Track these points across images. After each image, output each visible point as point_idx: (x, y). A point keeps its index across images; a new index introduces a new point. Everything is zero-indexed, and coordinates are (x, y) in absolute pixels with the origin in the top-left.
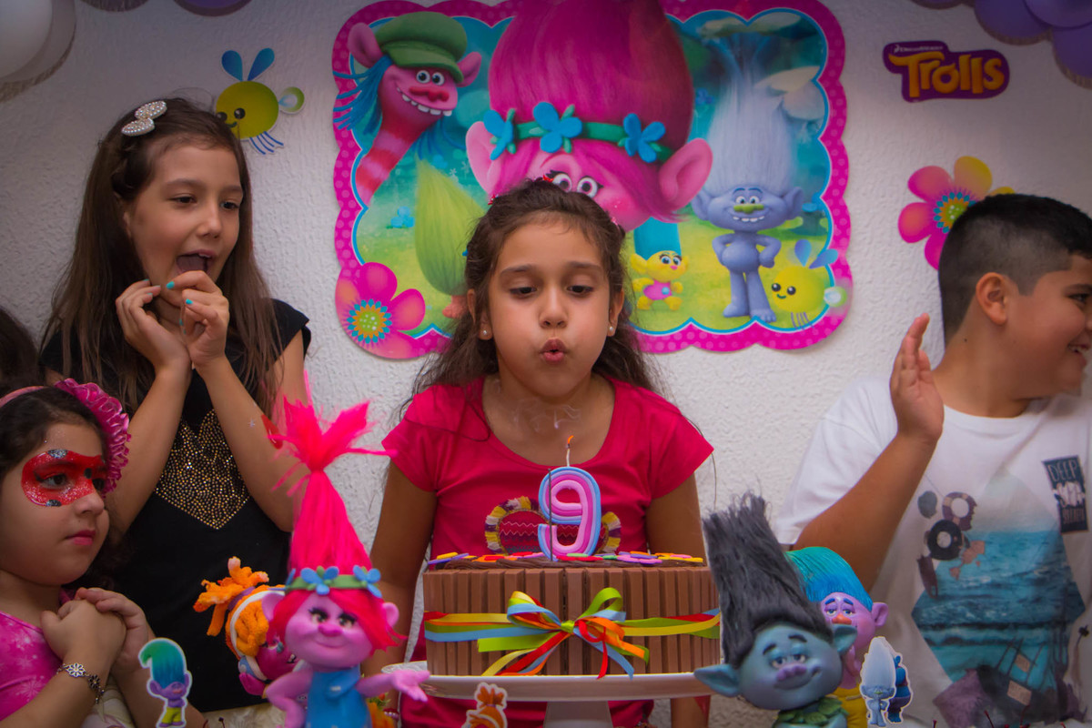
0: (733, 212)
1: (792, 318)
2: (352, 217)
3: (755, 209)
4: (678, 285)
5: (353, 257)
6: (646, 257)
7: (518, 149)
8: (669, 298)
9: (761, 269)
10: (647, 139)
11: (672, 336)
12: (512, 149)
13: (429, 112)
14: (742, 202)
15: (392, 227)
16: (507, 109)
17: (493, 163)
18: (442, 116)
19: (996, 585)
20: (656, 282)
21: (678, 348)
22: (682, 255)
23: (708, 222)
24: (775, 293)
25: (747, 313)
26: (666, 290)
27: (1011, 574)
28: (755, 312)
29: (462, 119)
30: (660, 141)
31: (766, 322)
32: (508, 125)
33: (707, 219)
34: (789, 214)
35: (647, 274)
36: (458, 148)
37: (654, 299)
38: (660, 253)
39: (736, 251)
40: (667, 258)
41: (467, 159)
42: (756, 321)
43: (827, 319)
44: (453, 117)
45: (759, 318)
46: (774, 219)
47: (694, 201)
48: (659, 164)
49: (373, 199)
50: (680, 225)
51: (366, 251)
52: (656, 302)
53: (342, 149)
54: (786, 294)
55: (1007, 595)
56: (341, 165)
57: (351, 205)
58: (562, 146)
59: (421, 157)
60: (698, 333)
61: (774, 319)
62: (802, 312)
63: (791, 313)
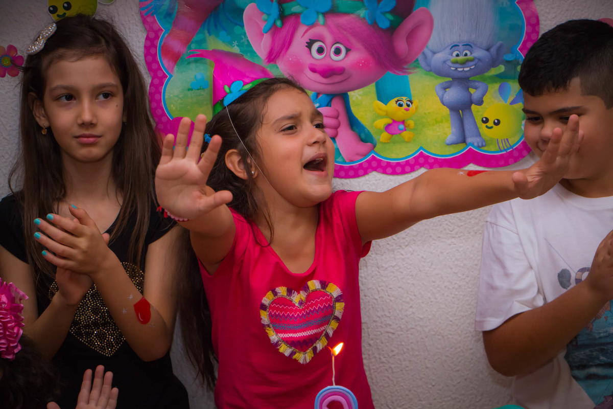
0: (450, 64)
1: (498, 143)
2: (161, 84)
3: (468, 61)
4: (411, 123)
5: (164, 114)
6: (386, 104)
7: (283, 23)
8: (405, 132)
9: (473, 107)
10: (383, 10)
11: (407, 161)
12: (279, 23)
14: (458, 55)
15: (192, 90)
17: (265, 35)
20: (394, 121)
21: (412, 170)
22: (413, 99)
23: (431, 73)
24: (484, 125)
25: (464, 141)
26: (401, 127)
28: (469, 140)
29: (239, 1)
30: (393, 12)
31: (479, 147)
32: (275, 5)
33: (430, 71)
34: (494, 63)
35: (387, 115)
36: (237, 24)
37: (392, 134)
38: (396, 99)
39: (453, 94)
40: (401, 102)
41: (245, 33)
42: (470, 147)
43: (524, 143)
45: (473, 144)
46: (481, 68)
47: (420, 57)
48: (392, 30)
49: (176, 68)
50: (410, 76)
51: (173, 108)
52: (394, 135)
53: (148, 31)
54: (493, 125)
56: (149, 43)
57: (160, 74)
58: (317, 20)
59: (209, 33)
60: (427, 158)
61: (484, 144)
62: (505, 138)
63: (497, 140)
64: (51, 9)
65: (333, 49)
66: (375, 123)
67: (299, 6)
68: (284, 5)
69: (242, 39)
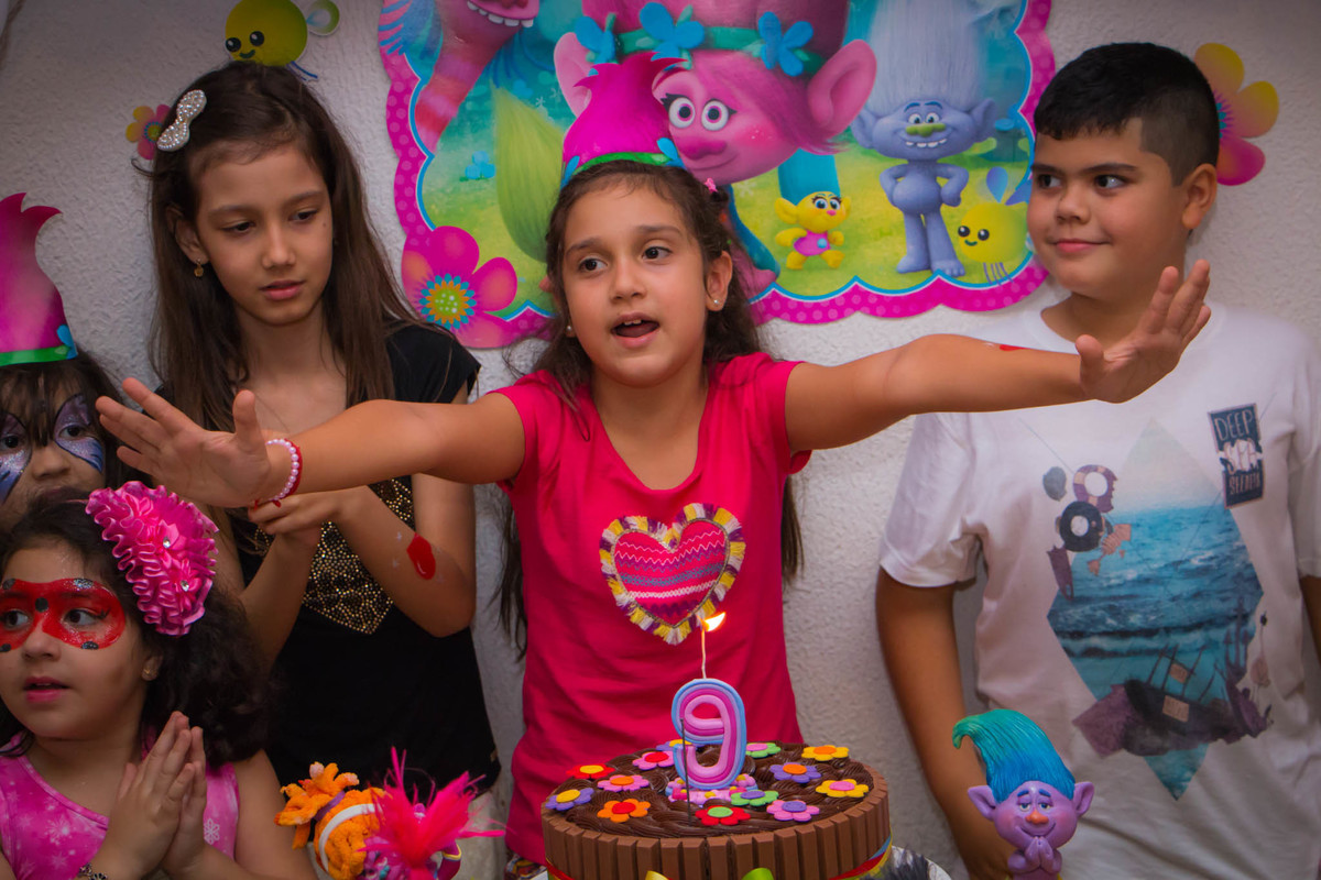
0: (905, 136)
1: (986, 271)
2: (415, 170)
3: (934, 131)
4: (838, 235)
5: (419, 221)
6: (796, 204)
8: (828, 253)
9: (944, 209)
10: (791, 44)
11: (833, 301)
13: (504, 23)
14: (917, 121)
15: (466, 179)
16: (606, 15)
18: (521, 27)
19: (1144, 581)
20: (810, 233)
21: (841, 315)
22: (842, 195)
23: (874, 152)
24: (963, 239)
25: (928, 267)
26: (822, 242)
27: (1162, 564)
28: (937, 265)
29: (547, 30)
30: (807, 47)
31: (953, 276)
32: (608, 35)
33: (871, 147)
34: (978, 135)
35: (798, 222)
36: (544, 69)
37: (807, 255)
38: (813, 195)
39: (911, 187)
40: (822, 201)
41: (557, 85)
42: (939, 276)
43: (1029, 271)
44: (535, 28)
45: (942, 272)
46: (958, 143)
47: (854, 124)
48: (807, 77)
49: (440, 144)
50: (836, 156)
51: (436, 210)
52: (810, 257)
53: (394, 81)
54: (977, 240)
55: (1157, 592)
56: (394, 102)
57: (413, 153)
59: (497, 84)
60: (866, 295)
61: (962, 271)
62: (998, 262)
63: (985, 265)
64: (231, 43)
65: (706, 111)
66: (778, 235)
67: (647, 38)
68: (624, 36)
69: (552, 93)
